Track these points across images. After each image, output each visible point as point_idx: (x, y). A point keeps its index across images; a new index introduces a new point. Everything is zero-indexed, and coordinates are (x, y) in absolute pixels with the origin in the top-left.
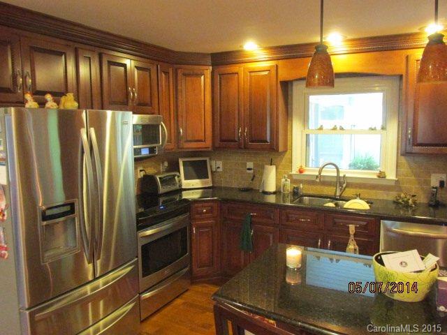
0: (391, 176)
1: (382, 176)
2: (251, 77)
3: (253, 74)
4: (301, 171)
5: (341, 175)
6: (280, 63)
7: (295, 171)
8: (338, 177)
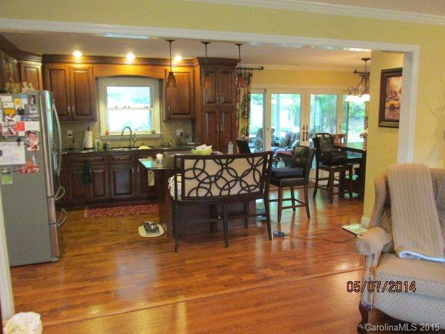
0: (158, 132)
1: (153, 132)
2: (75, 73)
3: (76, 71)
4: (107, 134)
5: (133, 134)
6: (95, 66)
7: (103, 133)
8: (131, 135)
